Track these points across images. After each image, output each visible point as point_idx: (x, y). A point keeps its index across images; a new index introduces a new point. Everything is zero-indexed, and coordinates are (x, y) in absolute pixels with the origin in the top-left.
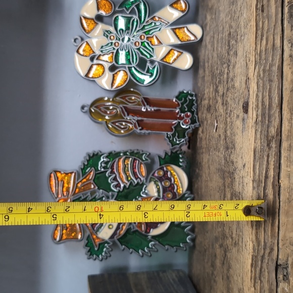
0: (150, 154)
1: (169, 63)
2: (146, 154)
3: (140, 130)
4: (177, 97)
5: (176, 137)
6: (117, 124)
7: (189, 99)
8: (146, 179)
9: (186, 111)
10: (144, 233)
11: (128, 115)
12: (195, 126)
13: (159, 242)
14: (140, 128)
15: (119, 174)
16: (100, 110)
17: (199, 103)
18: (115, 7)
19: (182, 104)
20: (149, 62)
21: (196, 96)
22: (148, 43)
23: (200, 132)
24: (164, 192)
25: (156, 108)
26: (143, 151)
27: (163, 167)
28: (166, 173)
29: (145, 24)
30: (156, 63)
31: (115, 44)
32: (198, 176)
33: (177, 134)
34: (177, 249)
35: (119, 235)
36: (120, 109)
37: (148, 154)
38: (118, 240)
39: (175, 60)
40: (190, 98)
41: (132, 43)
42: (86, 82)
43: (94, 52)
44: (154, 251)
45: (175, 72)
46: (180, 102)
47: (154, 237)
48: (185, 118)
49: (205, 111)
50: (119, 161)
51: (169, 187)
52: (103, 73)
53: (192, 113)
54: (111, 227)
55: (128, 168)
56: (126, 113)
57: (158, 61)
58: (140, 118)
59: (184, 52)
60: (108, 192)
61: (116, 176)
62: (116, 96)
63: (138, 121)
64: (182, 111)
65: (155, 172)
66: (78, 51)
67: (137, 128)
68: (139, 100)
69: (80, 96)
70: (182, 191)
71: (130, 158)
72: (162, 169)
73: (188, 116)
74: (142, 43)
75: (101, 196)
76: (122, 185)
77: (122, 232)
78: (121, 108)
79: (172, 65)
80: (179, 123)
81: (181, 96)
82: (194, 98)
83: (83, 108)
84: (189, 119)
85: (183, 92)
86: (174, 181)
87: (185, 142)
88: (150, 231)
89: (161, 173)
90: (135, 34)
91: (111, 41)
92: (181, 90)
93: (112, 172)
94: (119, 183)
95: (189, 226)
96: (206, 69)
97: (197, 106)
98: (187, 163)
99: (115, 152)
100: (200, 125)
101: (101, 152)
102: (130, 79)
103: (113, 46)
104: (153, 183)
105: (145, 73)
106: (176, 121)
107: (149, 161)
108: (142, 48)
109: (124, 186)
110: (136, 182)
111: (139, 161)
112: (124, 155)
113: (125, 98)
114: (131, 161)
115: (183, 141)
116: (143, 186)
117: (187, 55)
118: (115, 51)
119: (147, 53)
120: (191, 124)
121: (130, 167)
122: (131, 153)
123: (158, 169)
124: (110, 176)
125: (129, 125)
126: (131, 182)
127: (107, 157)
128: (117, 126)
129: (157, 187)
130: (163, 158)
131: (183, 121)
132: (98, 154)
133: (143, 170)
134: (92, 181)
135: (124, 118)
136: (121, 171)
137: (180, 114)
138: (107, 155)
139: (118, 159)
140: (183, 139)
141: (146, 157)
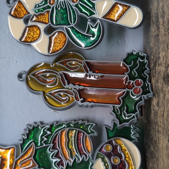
0: (96, 124)
1: (114, 21)
2: (92, 125)
3: (82, 102)
4: (125, 61)
5: (125, 112)
6: (56, 94)
7: (139, 61)
8: (93, 156)
9: (136, 78)
11: (68, 84)
12: (147, 97)
14: (82, 99)
16: (38, 78)
17: (152, 67)
19: (132, 69)
20: (89, 20)
21: (147, 59)
25: (100, 75)
26: (88, 122)
27: (112, 141)
28: (115, 148)
30: (98, 21)
32: (153, 155)
33: (125, 107)
36: (60, 77)
37: (94, 125)
39: (120, 16)
40: (141, 61)
42: (23, 46)
43: (28, 13)
45: (122, 29)
46: (128, 66)
48: (136, 87)
49: (161, 80)
51: (119, 165)
52: (39, 36)
53: (144, 80)
56: (66, 81)
57: (100, 18)
58: (81, 88)
59: (131, 6)
61: (58, 152)
62: (56, 61)
63: (80, 91)
64: (132, 77)
65: (102, 147)
67: (78, 100)
68: (81, 65)
69: (16, 62)
72: (110, 143)
78: (61, 75)
79: (117, 23)
80: (128, 92)
81: (130, 58)
82: (146, 61)
83: (20, 76)
84: (140, 87)
85: (132, 54)
86: (125, 157)
87: (136, 118)
89: (110, 148)
92: (130, 51)
93: (54, 148)
94: (62, 161)
96: (161, 26)
97: (150, 70)
98: (140, 135)
99: (57, 122)
100: (154, 95)
101: (42, 123)
102: (69, 41)
103: (48, 4)
104: (100, 160)
105: (85, 34)
106: (124, 90)
107: (96, 134)
108: (80, 4)
109: (68, 163)
110: (81, 159)
111: (84, 134)
112: (68, 127)
113: (66, 63)
114: (75, 133)
115: (134, 117)
116: (89, 163)
117: (135, 8)
118: (50, 10)
119: (87, 10)
120: (143, 94)
121: (75, 140)
122: (74, 125)
123: (106, 143)
124: (52, 152)
125: (69, 95)
126: (75, 159)
127: (49, 130)
128: (55, 97)
129: (105, 165)
130: (111, 129)
131: (132, 90)
132: (38, 126)
133: (89, 144)
134: (32, 157)
135: (64, 88)
136: (64, 146)
137: (128, 81)
138: (48, 126)
139: (60, 132)
140: (134, 115)
141: (91, 129)
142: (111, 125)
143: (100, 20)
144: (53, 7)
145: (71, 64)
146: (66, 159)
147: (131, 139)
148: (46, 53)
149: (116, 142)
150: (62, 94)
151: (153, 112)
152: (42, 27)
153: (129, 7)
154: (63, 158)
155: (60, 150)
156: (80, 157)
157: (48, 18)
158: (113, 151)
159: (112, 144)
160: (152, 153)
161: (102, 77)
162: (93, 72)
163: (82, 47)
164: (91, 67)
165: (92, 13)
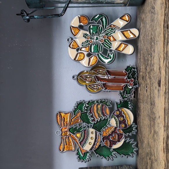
0: (111, 101)
1: (120, 51)
2: (109, 102)
3: (105, 89)
4: (126, 70)
6: (92, 86)
7: (133, 70)
8: (110, 117)
9: (131, 78)
10: (109, 147)
11: (98, 81)
12: (136, 87)
13: (118, 153)
14: (105, 88)
15: (94, 113)
16: (83, 78)
17: (138, 73)
18: (89, 20)
19: (129, 74)
20: (109, 50)
21: (137, 69)
22: (108, 40)
23: (139, 90)
24: (120, 124)
25: (114, 76)
26: (107, 100)
28: (120, 113)
29: (106, 29)
30: (113, 51)
31: (90, 41)
32: (139, 115)
33: (126, 92)
34: (128, 157)
35: (95, 148)
36: (94, 78)
37: (110, 101)
38: (94, 151)
39: (123, 49)
40: (134, 70)
41: (99, 40)
42: (75, 62)
43: (79, 46)
44: (115, 158)
45: (124, 55)
46: (127, 72)
47: (114, 150)
48: (131, 82)
49: (141, 79)
50: (94, 106)
51: (123, 121)
52: (84, 58)
53: (135, 79)
54: (90, 143)
55: (99, 110)
56: (97, 80)
58: (104, 83)
60: (88, 124)
61: (92, 115)
62: (92, 70)
63: (103, 84)
64: (129, 78)
65: (114, 112)
66: (69, 46)
68: (104, 72)
69: (72, 70)
70: (130, 123)
71: (100, 104)
72: (118, 110)
73: (132, 81)
74: (104, 40)
75: (85, 126)
76: (96, 120)
77: (97, 147)
78: (94, 77)
79: (122, 52)
80: (127, 85)
81: (128, 69)
82: (136, 70)
83: (73, 77)
84: (132, 82)
85: (129, 66)
86: (126, 117)
87: (130, 96)
88: (112, 146)
89: (118, 112)
90: (101, 35)
91: (87, 40)
92: (128, 65)
93: (90, 113)
94: (94, 119)
95: (134, 143)
96: (141, 55)
97: (138, 74)
98: (133, 107)
99: (92, 100)
100: (139, 86)
101: (84, 101)
102: (99, 60)
103: (89, 42)
104: (113, 118)
105: (107, 57)
106: (125, 84)
107: (111, 106)
108: (105, 43)
109: (97, 120)
110: (104, 118)
111: (105, 106)
112: (97, 103)
113: (96, 71)
114: (101, 106)
115: (129, 96)
116: (108, 120)
117: (130, 46)
118: (90, 45)
119: (108, 45)
120: (134, 85)
121: (101, 109)
122: (100, 101)
123: (116, 111)
124: (89, 115)
125: (99, 86)
126: (101, 118)
127: (87, 104)
128: (92, 87)
129: (116, 121)
130: (119, 104)
131: (129, 84)
132: (82, 102)
133: (108, 111)
134: (79, 117)
135: (96, 83)
136: (95, 112)
137: (127, 79)
138: (87, 102)
139: (93, 105)
140: (129, 95)
141: (109, 104)
142: (119, 102)
143: (114, 51)
144: (91, 44)
145: (99, 71)
146: (97, 118)
147: (129, 109)
148: (87, 66)
149: (121, 110)
150: (95, 86)
151: (139, 94)
152: (86, 53)
153: (128, 45)
154: (95, 118)
155: (93, 114)
156: (103, 117)
157: (89, 49)
158: (119, 114)
159: (119, 111)
160: (139, 114)
161: (114, 77)
162: (110, 75)
163: (105, 63)
164: (109, 73)
165: (110, 47)
